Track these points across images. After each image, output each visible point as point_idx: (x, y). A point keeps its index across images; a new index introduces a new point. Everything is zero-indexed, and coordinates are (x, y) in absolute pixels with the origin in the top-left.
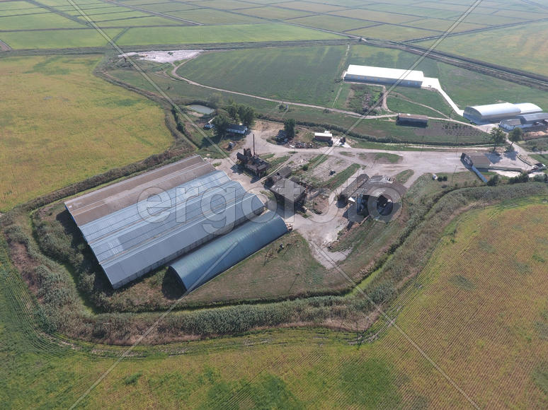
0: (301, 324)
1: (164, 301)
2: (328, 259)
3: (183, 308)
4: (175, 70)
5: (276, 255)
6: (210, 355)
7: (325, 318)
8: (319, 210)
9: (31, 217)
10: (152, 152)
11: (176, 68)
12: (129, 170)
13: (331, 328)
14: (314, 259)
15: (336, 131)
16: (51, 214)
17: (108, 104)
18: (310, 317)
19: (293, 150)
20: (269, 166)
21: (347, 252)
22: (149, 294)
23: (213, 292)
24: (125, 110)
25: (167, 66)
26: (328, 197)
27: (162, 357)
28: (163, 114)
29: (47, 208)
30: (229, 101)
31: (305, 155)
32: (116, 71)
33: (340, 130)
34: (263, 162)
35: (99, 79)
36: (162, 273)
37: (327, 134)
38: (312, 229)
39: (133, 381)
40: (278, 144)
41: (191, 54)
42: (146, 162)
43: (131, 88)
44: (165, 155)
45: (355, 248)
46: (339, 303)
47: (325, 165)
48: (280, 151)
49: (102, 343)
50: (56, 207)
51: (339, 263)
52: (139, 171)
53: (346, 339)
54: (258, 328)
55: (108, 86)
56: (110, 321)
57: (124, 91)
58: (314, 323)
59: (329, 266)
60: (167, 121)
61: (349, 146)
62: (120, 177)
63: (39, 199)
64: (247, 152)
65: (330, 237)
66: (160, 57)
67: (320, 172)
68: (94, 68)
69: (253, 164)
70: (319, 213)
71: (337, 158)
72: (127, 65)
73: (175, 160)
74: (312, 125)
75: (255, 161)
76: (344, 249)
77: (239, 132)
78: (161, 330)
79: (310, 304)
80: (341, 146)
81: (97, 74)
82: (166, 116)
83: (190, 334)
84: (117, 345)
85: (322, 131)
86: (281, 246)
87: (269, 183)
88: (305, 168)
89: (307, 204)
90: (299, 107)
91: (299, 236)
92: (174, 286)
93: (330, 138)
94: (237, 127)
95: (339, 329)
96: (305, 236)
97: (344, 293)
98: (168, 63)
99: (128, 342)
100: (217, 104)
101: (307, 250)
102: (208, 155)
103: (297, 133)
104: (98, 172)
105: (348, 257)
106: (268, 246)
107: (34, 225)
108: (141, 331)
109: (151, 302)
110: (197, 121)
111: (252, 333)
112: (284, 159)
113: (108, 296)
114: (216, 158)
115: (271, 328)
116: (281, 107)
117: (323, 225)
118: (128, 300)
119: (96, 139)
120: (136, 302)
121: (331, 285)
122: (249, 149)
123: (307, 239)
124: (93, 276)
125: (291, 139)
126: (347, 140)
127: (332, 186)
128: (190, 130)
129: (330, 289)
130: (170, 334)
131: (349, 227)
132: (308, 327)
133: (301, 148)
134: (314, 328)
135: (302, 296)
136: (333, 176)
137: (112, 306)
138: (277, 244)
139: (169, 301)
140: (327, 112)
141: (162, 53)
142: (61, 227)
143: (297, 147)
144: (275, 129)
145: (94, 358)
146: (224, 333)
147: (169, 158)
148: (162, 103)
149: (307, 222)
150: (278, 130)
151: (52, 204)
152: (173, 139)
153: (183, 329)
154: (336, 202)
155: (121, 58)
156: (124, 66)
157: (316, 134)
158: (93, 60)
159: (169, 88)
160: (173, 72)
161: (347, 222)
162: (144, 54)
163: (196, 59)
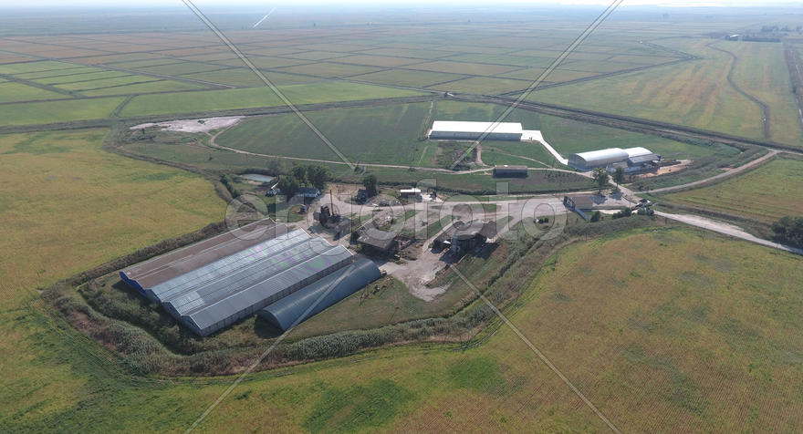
0: (405, 342)
2: (427, 295)
4: (212, 140)
5: (371, 296)
6: (318, 372)
7: (429, 335)
8: (413, 257)
10: (208, 222)
11: (214, 137)
12: (185, 240)
13: (435, 342)
14: (412, 295)
16: (104, 286)
17: (135, 179)
18: (414, 336)
21: (446, 287)
22: (242, 338)
24: (159, 184)
25: (201, 136)
26: (422, 245)
27: (271, 378)
28: (211, 185)
29: (97, 280)
32: (134, 145)
35: (113, 155)
36: (252, 320)
38: (407, 273)
39: (245, 396)
41: (230, 121)
42: (204, 231)
43: (160, 162)
45: (454, 283)
46: (441, 323)
49: (203, 376)
51: (439, 296)
54: (362, 350)
55: (128, 162)
56: (208, 357)
57: (151, 165)
58: (419, 339)
59: (428, 299)
60: (218, 192)
62: (176, 248)
65: (427, 277)
66: (189, 127)
68: (101, 142)
70: (414, 259)
72: (147, 137)
74: (396, 184)
76: (443, 284)
79: (413, 327)
81: (108, 149)
82: (215, 186)
83: (293, 360)
84: (220, 375)
85: (409, 188)
86: (376, 288)
87: (354, 238)
89: (399, 253)
90: (377, 168)
91: (395, 279)
94: (307, 191)
95: (444, 342)
96: (400, 278)
98: (200, 132)
99: (231, 372)
100: (277, 172)
101: (403, 289)
103: (380, 192)
105: (447, 290)
106: (362, 290)
107: (86, 297)
108: (241, 363)
109: (246, 342)
110: (256, 189)
111: (357, 354)
113: (197, 341)
115: (376, 348)
116: (357, 169)
117: (419, 270)
118: (220, 343)
120: (230, 344)
123: (403, 281)
124: (176, 328)
130: (273, 362)
131: (447, 267)
132: (412, 343)
134: (419, 344)
137: (205, 348)
138: (372, 287)
139: (265, 340)
140: (411, 170)
141: (189, 122)
142: (122, 294)
144: (353, 191)
145: (199, 387)
146: (328, 355)
148: (206, 174)
149: (402, 267)
150: (356, 191)
151: (102, 277)
153: (285, 356)
154: (431, 249)
155: (135, 130)
156: (143, 139)
157: (402, 191)
158: (95, 134)
159: (211, 158)
160: (212, 142)
161: (444, 264)
162: (165, 124)
163: (239, 127)
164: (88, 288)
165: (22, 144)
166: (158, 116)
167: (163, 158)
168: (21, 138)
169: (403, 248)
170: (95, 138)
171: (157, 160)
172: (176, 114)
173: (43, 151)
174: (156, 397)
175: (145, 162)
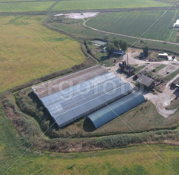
0: (152, 142)
1: (84, 133)
2: (165, 113)
3: (94, 136)
4: (84, 23)
5: (139, 112)
6: (108, 156)
7: (164, 140)
8: (161, 91)
9: (15, 95)
10: (75, 64)
11: (85, 22)
12: (64, 73)
13: (167, 144)
14: (158, 113)
15: (170, 53)
16: (25, 94)
17: (50, 40)
18: (157, 139)
19: (148, 62)
20: (135, 70)
21: (175, 110)
22: (77, 130)
23: (108, 129)
24: (59, 43)
25: (80, 21)
26: (166, 85)
27: (85, 157)
28: (80, 45)
29: (22, 91)
30: (114, 38)
31: (154, 65)
32: (53, 24)
33: (172, 52)
34: (132, 68)
35: (44, 27)
36: (83, 120)
37: (165, 54)
38: (157, 99)
39: (71, 168)
40: (140, 60)
41: (93, 15)
42: (72, 68)
43: (62, 32)
44: (82, 65)
46: (170, 133)
47: (164, 69)
48: (141, 63)
49: (55, 152)
50: (27, 90)
51: (171, 115)
52: (68, 73)
53: (174, 149)
54: (131, 144)
55: (50, 31)
56: (59, 142)
57: (58, 33)
58: (159, 142)
59: (166, 116)
60: (82, 48)
61: (177, 60)
62: (59, 76)
63: (18, 86)
64: (124, 63)
65: (166, 103)
66: (76, 16)
67: (162, 73)
68: (41, 21)
69: (127, 69)
70: (161, 92)
71: (170, 66)
72: (59, 20)
73: (87, 67)
74: (158, 50)
75: (129, 67)
76: (174, 109)
77: (119, 53)
78: (84, 145)
79: (157, 134)
80: (172, 60)
81: (43, 25)
82: (81, 46)
83: (98, 147)
84: (63, 152)
85: (163, 53)
86: (142, 107)
87: (136, 78)
88: (154, 71)
89: (155, 88)
90: (150, 41)
91: (151, 103)
92: (89, 126)
93: (166, 56)
94: (119, 51)
95: (171, 145)
96: (154, 103)
97: (173, 128)
98: (81, 19)
99: (68, 151)
100: (108, 40)
101: (155, 109)
102: (104, 65)
103: (150, 54)
104: (47, 74)
105: (175, 112)
106: (135, 108)
107: (16, 99)
108: (74, 146)
109: (78, 133)
110: (97, 48)
111: (128, 147)
112: (143, 66)
113: (56, 130)
114: (108, 66)
115: (137, 144)
116: (141, 41)
117: (163, 98)
118: (66, 132)
119: (45, 58)
120: (71, 133)
121: (167, 125)
122: (125, 61)
123: (155, 104)
124: (49, 122)
125: (147, 57)
126: (175, 57)
127: (168, 79)
128: (94, 53)
129: (166, 127)
130: (88, 147)
131: (176, 99)
132: (155, 143)
133: (152, 61)
134: (159, 144)
135: (152, 130)
136: (168, 75)
137: (59, 135)
138: (140, 106)
139: (87, 133)
140: (165, 43)
141: (77, 14)
142: (30, 100)
143: (150, 61)
144: (138, 52)
145: (52, 158)
146: (114, 146)
147: (83, 67)
148: (78, 39)
149: (155, 96)
150: (140, 53)
151: (25, 89)
152: (85, 57)
153: (94, 145)
154: (170, 87)
155: (56, 17)
156: (58, 21)
157: (160, 54)
158: (40, 18)
159: (82, 32)
160: (84, 24)
161: (175, 96)
162: (68, 15)
163: (96, 17)
164: (18, 95)
165: (12, 20)
166: (66, 11)
167: (64, 31)
168: (13, 17)
169: (157, 85)
170: (40, 19)
171: (61, 31)
172: (72, 10)
173: (19, 24)
174: (31, 162)
175: (56, 32)
